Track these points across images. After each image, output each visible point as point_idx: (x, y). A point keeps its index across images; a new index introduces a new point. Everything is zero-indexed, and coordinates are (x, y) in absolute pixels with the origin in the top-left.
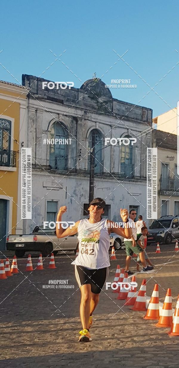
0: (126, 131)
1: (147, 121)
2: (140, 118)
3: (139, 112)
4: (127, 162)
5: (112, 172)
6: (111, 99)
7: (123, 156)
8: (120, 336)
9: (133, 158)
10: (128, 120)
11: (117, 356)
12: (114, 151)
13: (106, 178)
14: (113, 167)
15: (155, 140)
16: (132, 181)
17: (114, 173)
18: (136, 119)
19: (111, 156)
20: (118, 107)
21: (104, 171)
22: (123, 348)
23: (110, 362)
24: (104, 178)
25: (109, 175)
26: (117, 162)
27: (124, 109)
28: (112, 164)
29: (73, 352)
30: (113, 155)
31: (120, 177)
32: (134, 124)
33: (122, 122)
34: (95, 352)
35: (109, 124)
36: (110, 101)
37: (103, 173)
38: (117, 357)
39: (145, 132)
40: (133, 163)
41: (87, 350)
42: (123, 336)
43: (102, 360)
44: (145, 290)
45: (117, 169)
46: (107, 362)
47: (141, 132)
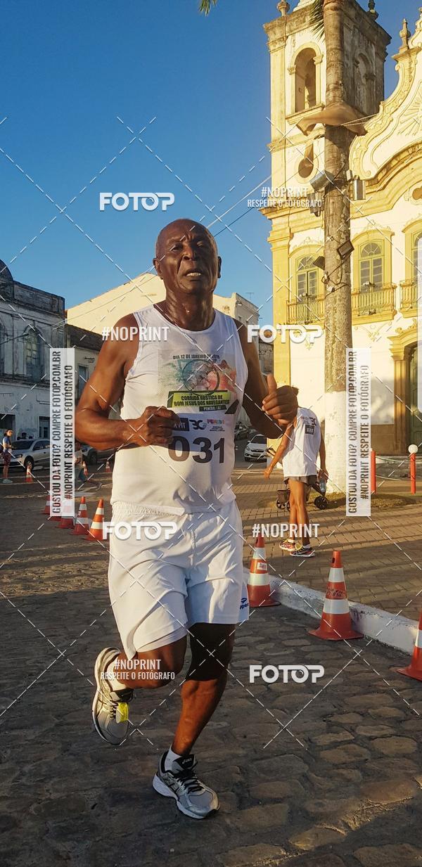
0: (32, 322)
1: (58, 312)
2: (48, 307)
3: (48, 300)
4: (34, 362)
5: (15, 373)
6: (11, 282)
7: (29, 354)
8: (90, 573)
9: (42, 356)
10: (34, 310)
11: (99, 597)
12: (17, 347)
13: (8, 382)
14: (17, 368)
15: (68, 336)
16: (41, 386)
17: (17, 375)
18: (44, 308)
19: (13, 353)
20: (20, 292)
21: (5, 372)
22: (101, 587)
23: (94, 605)
24: (5, 381)
25: (11, 377)
26: (21, 362)
27: (28, 295)
28: (15, 364)
29: (35, 595)
30: (16, 352)
31: (25, 381)
32: (43, 315)
33: (27, 312)
34: (64, 593)
35: (10, 312)
36: (10, 285)
37: (4, 374)
38: (100, 599)
39: (56, 326)
40: (42, 363)
41: (53, 591)
42: (93, 572)
43: (81, 603)
44: (103, 514)
45: (22, 371)
46: (91, 606)
47: (50, 325)
